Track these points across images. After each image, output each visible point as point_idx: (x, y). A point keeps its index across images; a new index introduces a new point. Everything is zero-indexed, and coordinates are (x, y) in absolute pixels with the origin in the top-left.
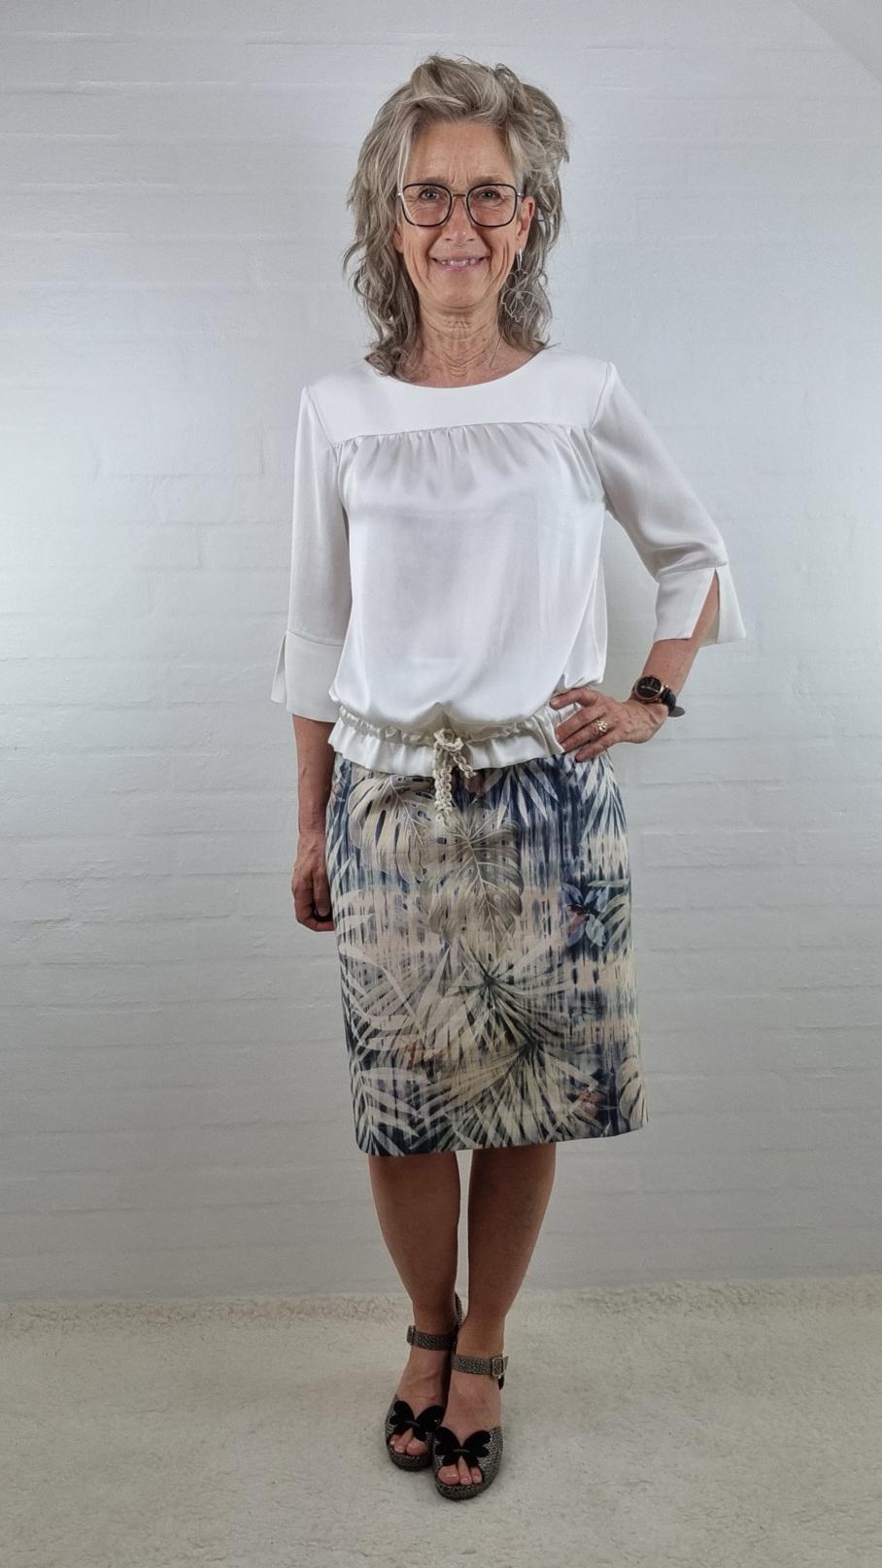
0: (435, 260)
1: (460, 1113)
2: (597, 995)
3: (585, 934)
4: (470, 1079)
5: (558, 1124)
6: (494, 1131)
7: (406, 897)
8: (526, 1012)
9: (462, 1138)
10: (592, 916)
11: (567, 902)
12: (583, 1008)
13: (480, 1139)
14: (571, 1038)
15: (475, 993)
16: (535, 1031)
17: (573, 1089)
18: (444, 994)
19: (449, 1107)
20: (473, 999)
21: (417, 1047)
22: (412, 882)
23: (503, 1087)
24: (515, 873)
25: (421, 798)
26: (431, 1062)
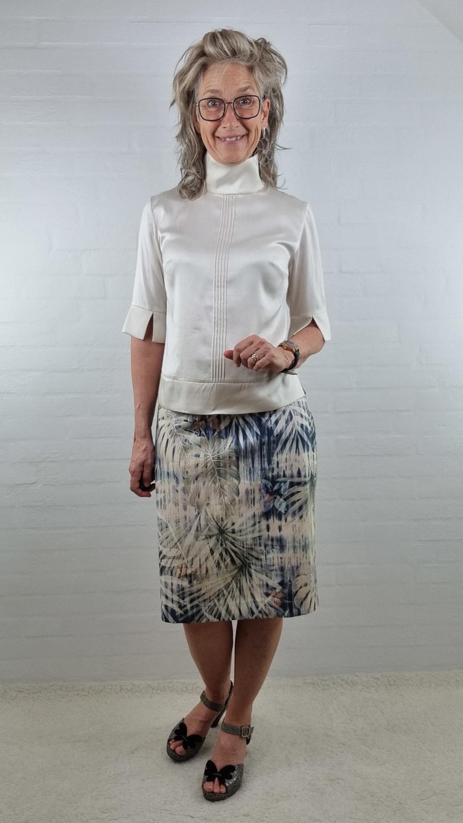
0: (218, 138)
1: (207, 602)
2: (280, 538)
3: (274, 506)
4: (212, 584)
5: (260, 609)
6: (225, 612)
7: (177, 486)
8: (241, 548)
9: (208, 616)
10: (278, 497)
11: (264, 489)
12: (272, 545)
13: (217, 616)
14: (266, 561)
15: (214, 538)
16: (247, 558)
17: (267, 590)
18: (197, 539)
19: (201, 599)
20: (212, 541)
21: (184, 566)
22: (181, 478)
23: (230, 588)
24: (236, 473)
25: (187, 432)
26: (190, 575)
